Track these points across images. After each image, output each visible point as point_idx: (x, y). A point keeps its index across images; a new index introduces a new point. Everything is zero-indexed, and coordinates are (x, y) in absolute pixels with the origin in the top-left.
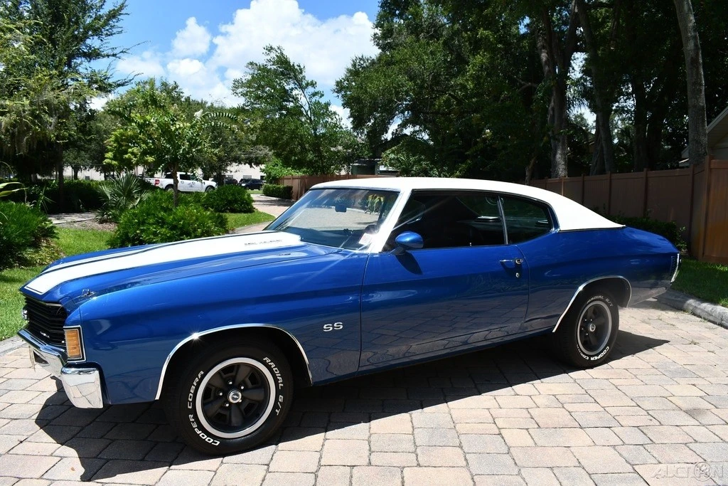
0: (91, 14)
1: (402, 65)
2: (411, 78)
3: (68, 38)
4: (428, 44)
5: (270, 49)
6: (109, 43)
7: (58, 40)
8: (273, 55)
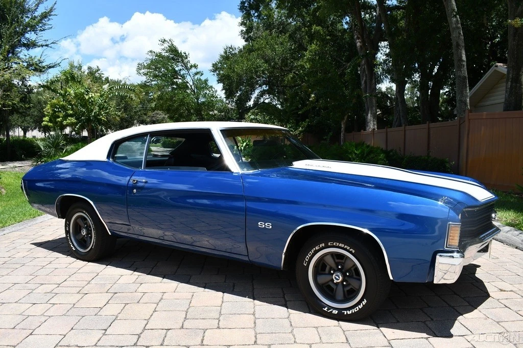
0: (29, 15)
1: (259, 52)
2: (266, 61)
3: (11, 33)
4: (278, 36)
5: (164, 41)
6: (42, 36)
7: (4, 35)
8: (166, 45)
